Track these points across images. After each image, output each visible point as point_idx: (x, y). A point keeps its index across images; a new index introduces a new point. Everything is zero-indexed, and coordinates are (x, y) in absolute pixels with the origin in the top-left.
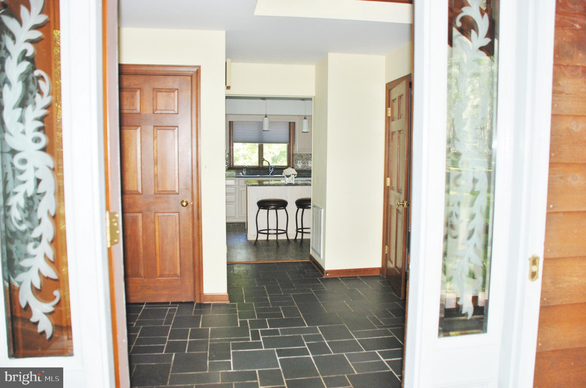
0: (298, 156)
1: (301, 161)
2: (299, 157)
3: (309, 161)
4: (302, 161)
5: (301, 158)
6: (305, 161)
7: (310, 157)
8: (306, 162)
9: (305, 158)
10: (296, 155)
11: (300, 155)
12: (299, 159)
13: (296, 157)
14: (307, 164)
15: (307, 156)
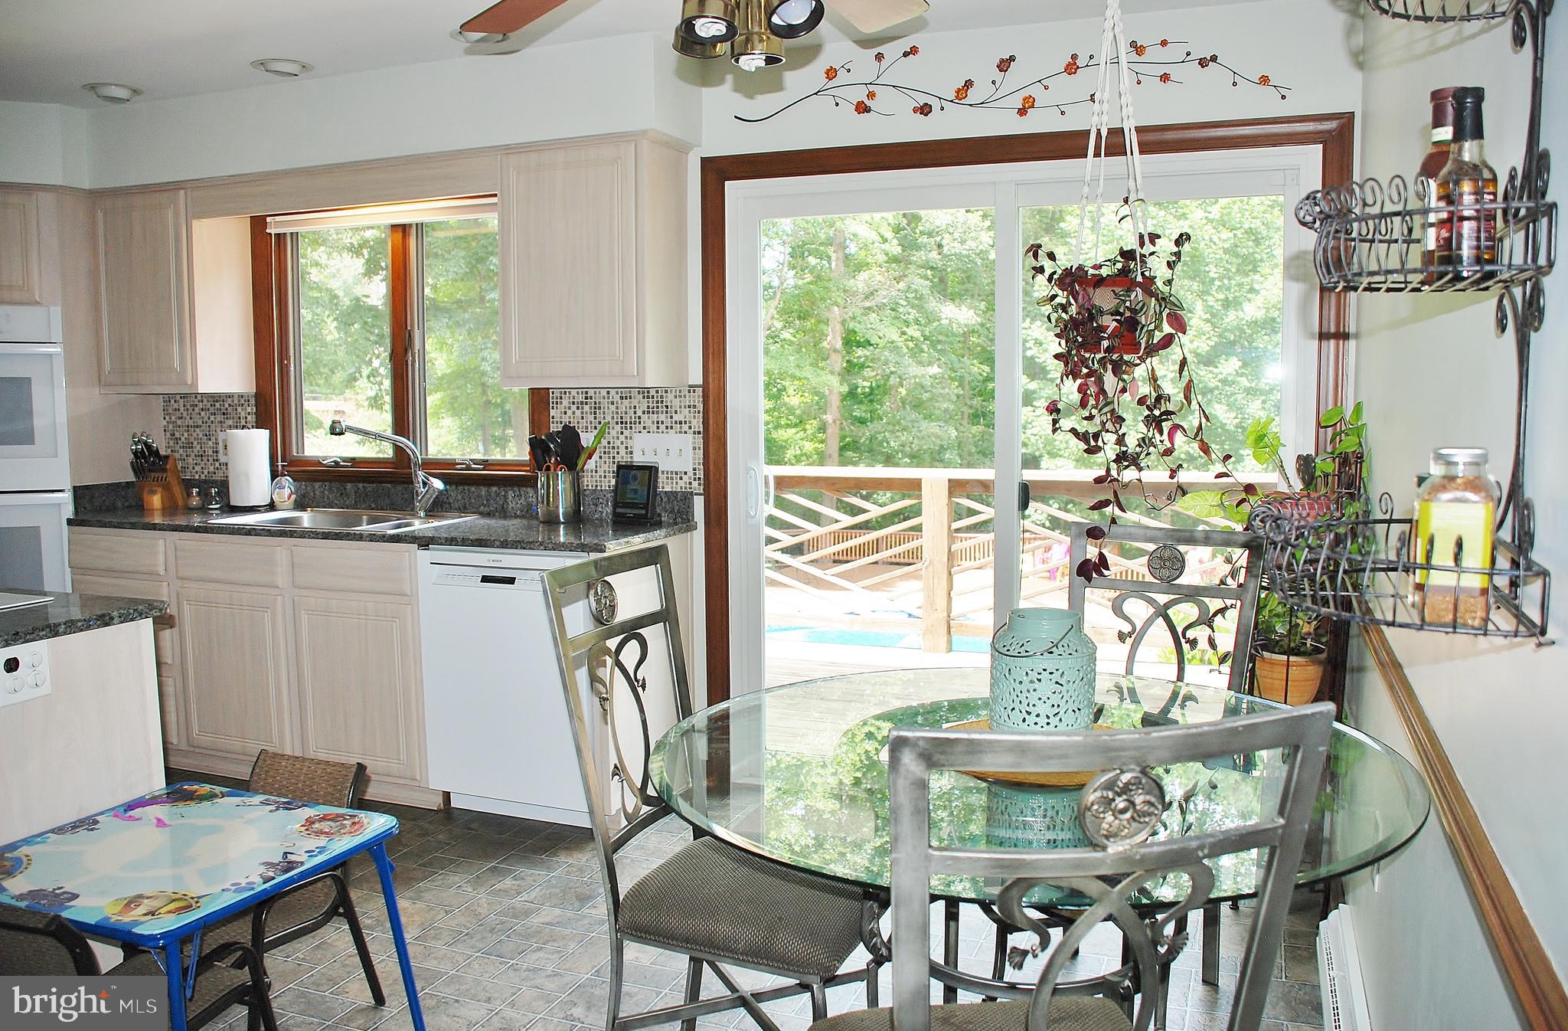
0: (574, 408)
2: (578, 413)
3: (636, 436)
5: (591, 418)
6: (614, 433)
7: (640, 413)
8: (617, 443)
9: (615, 420)
10: (565, 402)
11: (589, 400)
12: (578, 423)
13: (565, 413)
14: (627, 453)
15: (626, 402)
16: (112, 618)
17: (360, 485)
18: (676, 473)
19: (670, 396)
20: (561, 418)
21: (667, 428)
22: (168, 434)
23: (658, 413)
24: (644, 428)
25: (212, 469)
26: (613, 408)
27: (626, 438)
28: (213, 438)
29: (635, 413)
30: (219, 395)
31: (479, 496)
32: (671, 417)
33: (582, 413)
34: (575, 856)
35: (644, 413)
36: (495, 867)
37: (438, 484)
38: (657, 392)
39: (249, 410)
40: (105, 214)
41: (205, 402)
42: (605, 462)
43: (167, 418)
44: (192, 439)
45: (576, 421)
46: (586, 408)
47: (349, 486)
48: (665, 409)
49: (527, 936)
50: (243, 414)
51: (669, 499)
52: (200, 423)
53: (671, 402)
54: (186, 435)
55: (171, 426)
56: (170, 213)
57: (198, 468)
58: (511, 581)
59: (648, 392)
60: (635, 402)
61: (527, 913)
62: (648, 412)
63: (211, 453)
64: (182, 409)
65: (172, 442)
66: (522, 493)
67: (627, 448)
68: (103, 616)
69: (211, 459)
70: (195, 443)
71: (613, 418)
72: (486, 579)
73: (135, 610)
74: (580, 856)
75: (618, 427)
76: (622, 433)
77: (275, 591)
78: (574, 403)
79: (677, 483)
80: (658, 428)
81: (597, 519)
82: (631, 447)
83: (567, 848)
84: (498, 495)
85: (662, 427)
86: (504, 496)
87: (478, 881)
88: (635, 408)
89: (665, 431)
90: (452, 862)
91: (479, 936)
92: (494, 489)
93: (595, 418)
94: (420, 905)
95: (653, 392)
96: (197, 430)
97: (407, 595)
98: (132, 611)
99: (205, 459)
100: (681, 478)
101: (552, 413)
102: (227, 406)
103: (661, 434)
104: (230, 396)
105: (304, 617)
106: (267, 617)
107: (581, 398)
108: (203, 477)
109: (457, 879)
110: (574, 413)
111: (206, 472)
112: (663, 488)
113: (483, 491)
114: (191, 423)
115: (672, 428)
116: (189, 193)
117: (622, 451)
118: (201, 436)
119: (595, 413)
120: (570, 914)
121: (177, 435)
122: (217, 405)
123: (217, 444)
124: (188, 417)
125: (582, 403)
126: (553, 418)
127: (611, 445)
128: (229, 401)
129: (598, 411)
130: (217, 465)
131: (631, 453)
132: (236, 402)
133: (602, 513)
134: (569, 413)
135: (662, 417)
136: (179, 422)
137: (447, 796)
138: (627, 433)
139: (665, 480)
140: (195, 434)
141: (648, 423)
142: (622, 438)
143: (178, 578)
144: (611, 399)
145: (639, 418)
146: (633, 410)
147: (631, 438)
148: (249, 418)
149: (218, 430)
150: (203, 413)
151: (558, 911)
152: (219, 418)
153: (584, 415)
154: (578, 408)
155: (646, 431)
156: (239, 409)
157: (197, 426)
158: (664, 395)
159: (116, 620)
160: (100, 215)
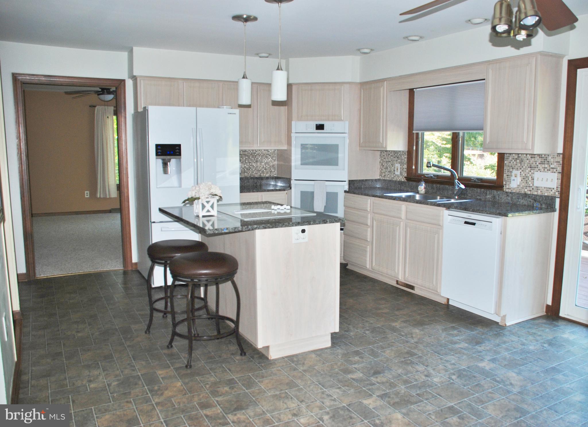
0: (513, 160)
1: (518, 173)
2: (515, 163)
3: (536, 173)
4: (522, 173)
5: (519, 165)
6: (527, 171)
7: (538, 164)
8: (528, 175)
9: (528, 166)
10: (510, 158)
11: (519, 158)
12: (515, 166)
13: (510, 162)
14: (532, 179)
15: (533, 159)
16: (327, 222)
17: (438, 185)
18: (550, 188)
19: (550, 157)
20: (508, 164)
21: (548, 170)
22: (381, 164)
23: (544, 164)
24: (539, 170)
25: (393, 176)
26: (528, 161)
27: (532, 173)
28: (394, 166)
29: (536, 164)
30: (397, 151)
31: (477, 192)
32: (550, 166)
33: (516, 163)
34: (484, 328)
35: (539, 164)
36: (453, 326)
37: (463, 186)
38: (545, 156)
39: (405, 156)
40: (364, 90)
41: (392, 153)
42: (523, 182)
43: (381, 158)
44: (387, 166)
45: (514, 166)
46: (518, 161)
47: (434, 185)
48: (547, 163)
49: (451, 350)
50: (403, 158)
51: (546, 199)
52: (390, 160)
53: (550, 160)
54: (386, 164)
55: (382, 161)
56: (382, 89)
57: (389, 176)
58: (474, 224)
59: (542, 156)
60: (536, 159)
61: (455, 343)
62: (541, 164)
63: (393, 171)
64: (385, 155)
65: (382, 167)
66: (492, 192)
67: (532, 177)
68: (324, 220)
69: (393, 173)
70: (388, 167)
71: (527, 165)
72: (466, 223)
73: (334, 220)
74: (485, 329)
75: (529, 169)
76: (530, 171)
77: (400, 220)
78: (513, 159)
79: (550, 192)
80: (544, 170)
81: (518, 204)
82: (534, 177)
83: (482, 325)
84: (484, 192)
85: (546, 170)
86: (486, 193)
87: (444, 330)
88: (536, 161)
89: (547, 171)
90: (440, 321)
91: (435, 346)
92: (482, 190)
93: (521, 165)
94: (422, 332)
95: (543, 156)
96: (389, 163)
97: (440, 226)
98: (333, 220)
99: (391, 173)
100: (552, 191)
101: (505, 162)
102: (398, 155)
103: (545, 173)
104: (400, 151)
105: (408, 230)
106: (398, 228)
107: (516, 157)
108: (390, 179)
109: (439, 327)
110: (513, 163)
111: (391, 177)
112: (544, 194)
113: (479, 190)
114: (388, 160)
115: (549, 170)
116: (388, 82)
117: (530, 178)
118: (390, 165)
119: (521, 163)
120: (470, 347)
121: (383, 164)
122: (396, 154)
123: (395, 168)
124: (387, 158)
125: (516, 159)
126: (506, 164)
127: (526, 176)
128: (400, 153)
129: (522, 162)
130: (394, 175)
131: (533, 179)
132: (401, 154)
133: (520, 202)
134: (512, 162)
135: (546, 166)
136: (384, 160)
137: (448, 299)
138: (532, 171)
139: (545, 191)
140: (388, 164)
141: (541, 168)
142: (530, 173)
143: (373, 213)
144: (527, 158)
145: (537, 166)
146: (535, 162)
147: (534, 173)
148: (405, 159)
149: (396, 163)
150: (391, 157)
151: (466, 345)
152: (396, 159)
153: (517, 164)
154: (515, 161)
155: (539, 171)
156: (402, 156)
157: (389, 162)
158: (547, 157)
159: (328, 222)
160: (362, 91)
